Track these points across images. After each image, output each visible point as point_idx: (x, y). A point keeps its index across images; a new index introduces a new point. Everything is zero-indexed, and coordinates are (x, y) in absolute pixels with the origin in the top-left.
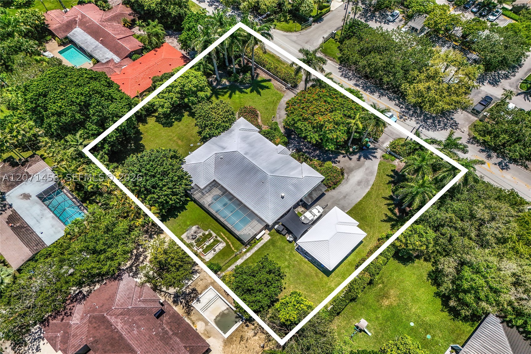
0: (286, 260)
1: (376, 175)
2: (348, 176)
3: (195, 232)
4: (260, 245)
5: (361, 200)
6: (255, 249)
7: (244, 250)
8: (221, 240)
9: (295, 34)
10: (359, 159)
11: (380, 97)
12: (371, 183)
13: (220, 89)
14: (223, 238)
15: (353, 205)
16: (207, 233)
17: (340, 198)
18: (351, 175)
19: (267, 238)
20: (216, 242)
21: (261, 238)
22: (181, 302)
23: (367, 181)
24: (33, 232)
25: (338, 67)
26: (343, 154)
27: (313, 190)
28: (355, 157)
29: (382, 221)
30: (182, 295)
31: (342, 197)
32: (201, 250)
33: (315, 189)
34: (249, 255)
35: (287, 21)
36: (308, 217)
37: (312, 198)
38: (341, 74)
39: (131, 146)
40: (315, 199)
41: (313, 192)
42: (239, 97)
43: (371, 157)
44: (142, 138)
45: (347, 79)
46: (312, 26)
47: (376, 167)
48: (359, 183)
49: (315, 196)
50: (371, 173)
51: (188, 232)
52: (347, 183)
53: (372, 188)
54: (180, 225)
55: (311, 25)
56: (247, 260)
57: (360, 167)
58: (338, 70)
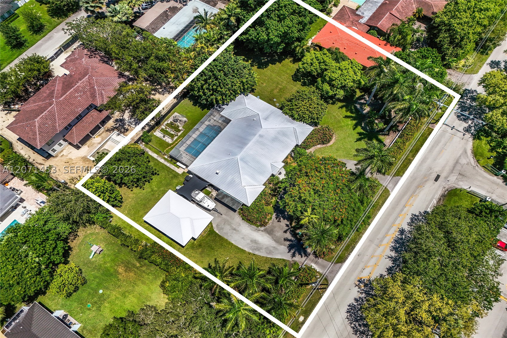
0: (159, 188)
1: (268, 256)
2: (262, 231)
3: (180, 121)
4: (172, 167)
5: (232, 244)
6: (168, 165)
7: (166, 157)
8: (174, 140)
9: (473, 161)
10: (286, 240)
11: (389, 257)
12: (257, 253)
13: (355, 107)
14: (176, 140)
15: (226, 237)
16: (180, 128)
17: (233, 226)
18: (263, 233)
19: (180, 171)
20: (172, 136)
21: (179, 167)
22: (116, 124)
23: (259, 249)
24: (164, 24)
25: (429, 210)
26: (291, 224)
27: (232, 198)
28: (289, 236)
29: (209, 264)
30: (123, 123)
31: (234, 227)
32: (164, 127)
33: (233, 200)
34: (162, 161)
35: (492, 149)
36: (198, 196)
37: (223, 198)
38: (417, 214)
39: (264, 59)
40: (223, 201)
41: (229, 198)
42: (348, 125)
43: (292, 251)
44: (275, 64)
45: (409, 221)
46: (495, 178)
47: (279, 257)
48: (254, 242)
49: (226, 201)
50: (270, 252)
51: (181, 116)
52: (252, 230)
53: (250, 254)
54: (186, 109)
55: (496, 175)
56: (156, 160)
57: (277, 241)
58: (422, 211)
